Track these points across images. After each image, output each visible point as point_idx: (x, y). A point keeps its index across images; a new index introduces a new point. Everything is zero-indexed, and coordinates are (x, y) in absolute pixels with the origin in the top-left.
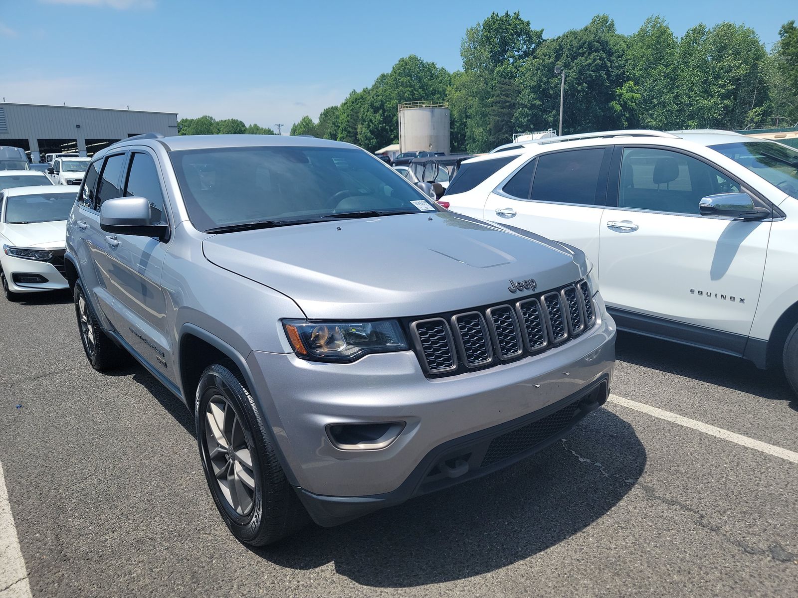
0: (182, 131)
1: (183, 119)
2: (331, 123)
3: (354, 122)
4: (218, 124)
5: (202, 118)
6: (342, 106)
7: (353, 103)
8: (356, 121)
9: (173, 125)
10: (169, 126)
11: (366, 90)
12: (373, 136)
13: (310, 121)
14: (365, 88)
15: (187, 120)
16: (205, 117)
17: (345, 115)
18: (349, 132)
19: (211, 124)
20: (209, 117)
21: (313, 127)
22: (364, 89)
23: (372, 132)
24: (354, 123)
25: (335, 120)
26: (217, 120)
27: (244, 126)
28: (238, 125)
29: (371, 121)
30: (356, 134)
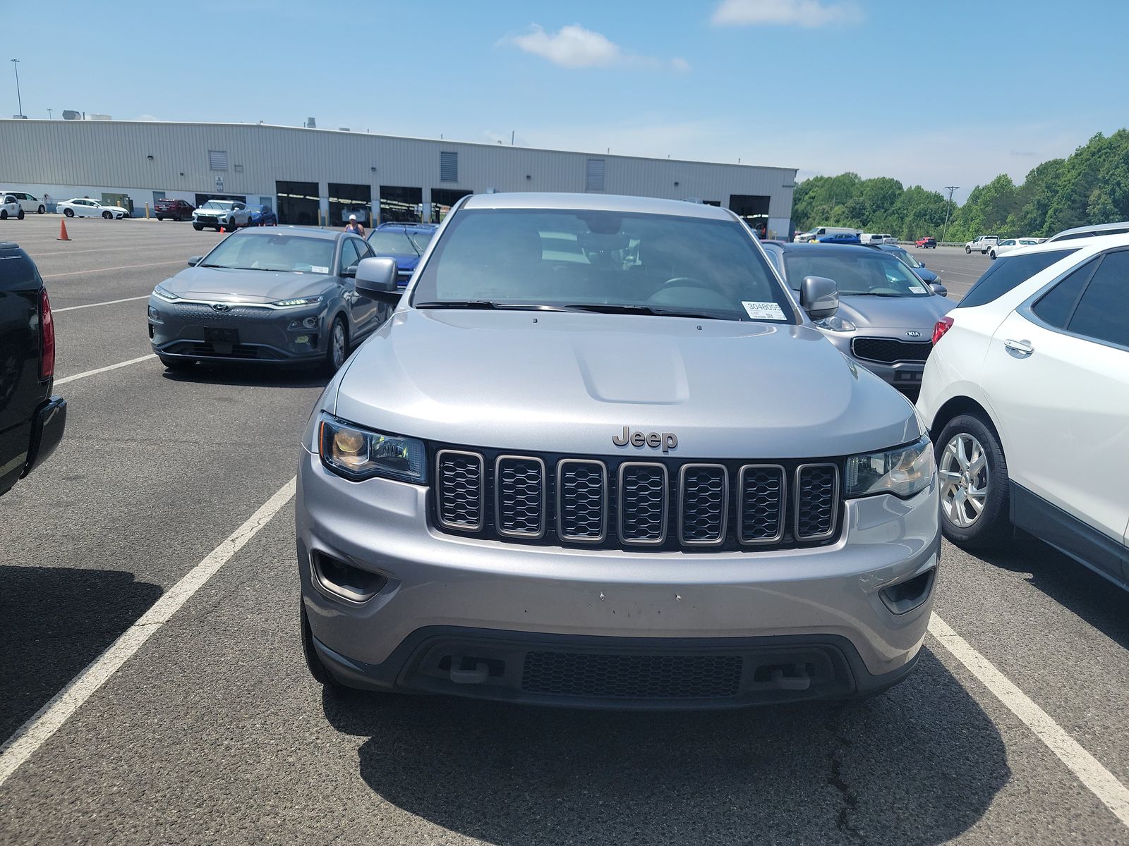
0: (810, 193)
1: (817, 177)
2: (1044, 185)
3: (1086, 185)
4: (862, 183)
5: (843, 176)
6: (1069, 160)
7: (1093, 154)
8: (1090, 185)
9: (789, 185)
10: (783, 186)
11: (1122, 133)
12: (1116, 210)
13: (1009, 182)
14: (1121, 130)
15: (822, 178)
16: (847, 175)
17: (1074, 173)
18: (1074, 202)
19: (853, 184)
20: (853, 174)
21: (1012, 192)
22: (1119, 131)
23: (1115, 202)
24: (1085, 187)
25: (1053, 181)
26: (863, 179)
27: (900, 188)
28: (891, 187)
29: (1119, 184)
30: (1085, 205)
